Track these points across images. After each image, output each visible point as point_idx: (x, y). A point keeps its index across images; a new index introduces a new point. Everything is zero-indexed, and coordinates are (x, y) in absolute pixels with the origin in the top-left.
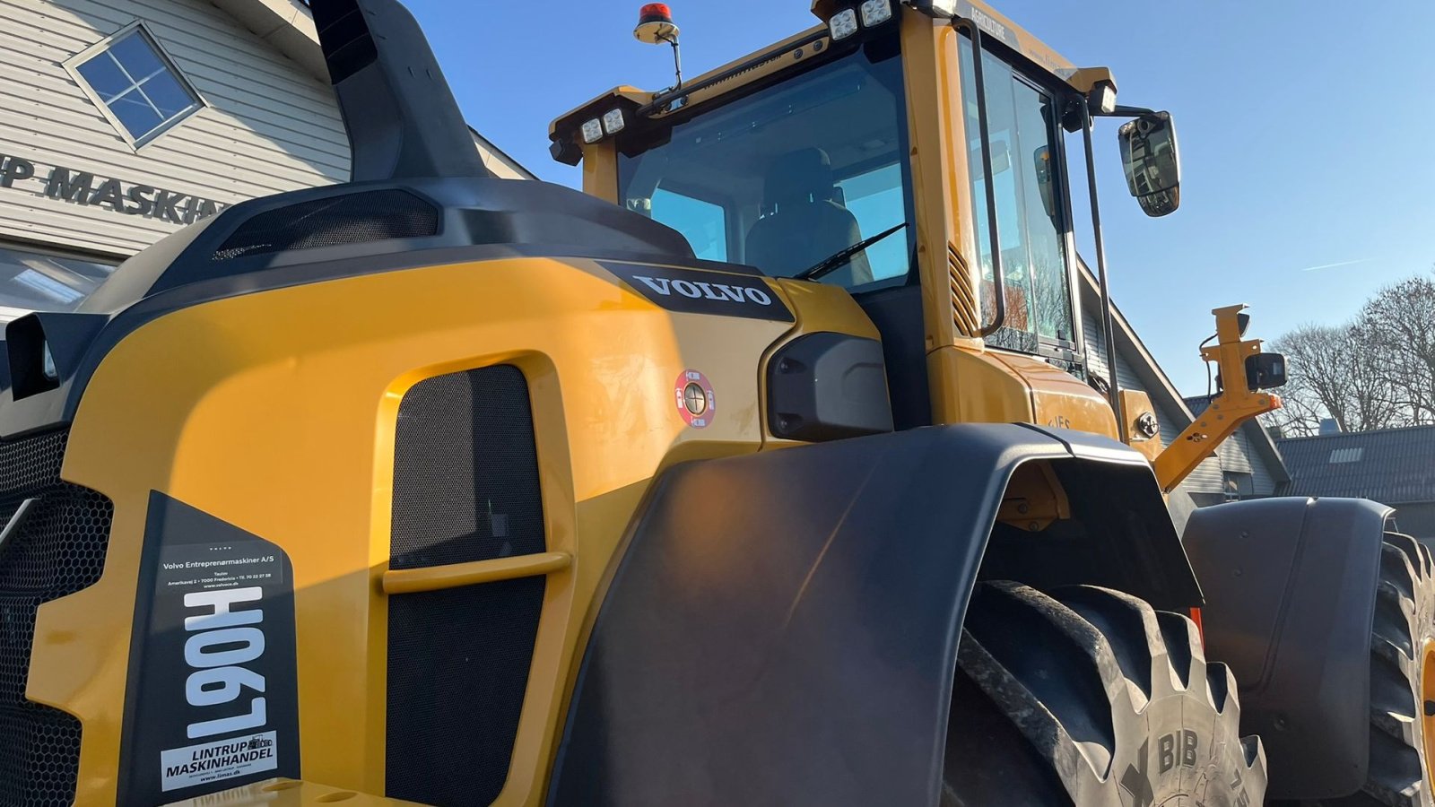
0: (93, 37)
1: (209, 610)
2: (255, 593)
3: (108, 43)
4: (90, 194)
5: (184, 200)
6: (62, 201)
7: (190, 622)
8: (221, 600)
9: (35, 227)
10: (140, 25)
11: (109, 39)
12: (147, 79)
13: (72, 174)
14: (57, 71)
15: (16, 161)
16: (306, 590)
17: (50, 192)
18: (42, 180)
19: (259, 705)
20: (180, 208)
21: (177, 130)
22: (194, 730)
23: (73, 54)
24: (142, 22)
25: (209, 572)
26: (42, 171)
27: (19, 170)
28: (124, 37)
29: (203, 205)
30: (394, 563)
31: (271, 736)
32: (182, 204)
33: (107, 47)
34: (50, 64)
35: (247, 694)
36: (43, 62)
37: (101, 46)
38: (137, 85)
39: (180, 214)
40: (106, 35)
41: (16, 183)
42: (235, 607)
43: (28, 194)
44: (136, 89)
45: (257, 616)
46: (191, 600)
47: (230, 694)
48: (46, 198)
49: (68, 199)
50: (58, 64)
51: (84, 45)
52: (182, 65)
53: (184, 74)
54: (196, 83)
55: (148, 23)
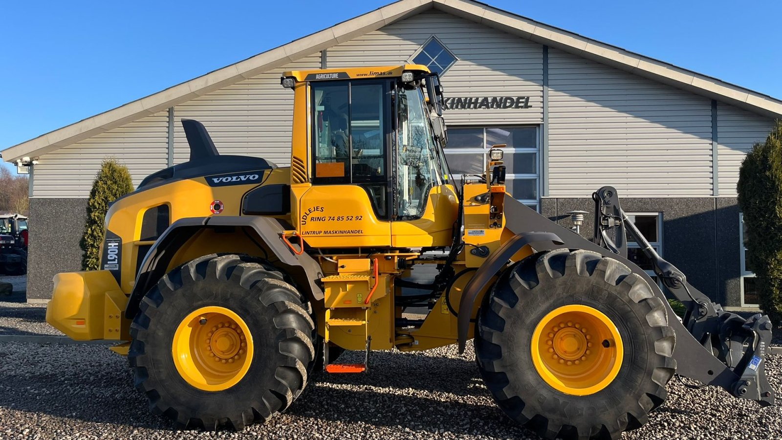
0: (416, 47)
1: (111, 246)
2: (117, 244)
3: (422, 48)
5: (450, 100)
7: (109, 247)
8: (113, 244)
10: (433, 37)
11: (422, 46)
12: (437, 57)
16: (124, 244)
19: (116, 260)
20: (449, 103)
21: (448, 73)
22: (109, 262)
23: (410, 56)
24: (433, 35)
25: (112, 240)
28: (427, 44)
29: (458, 100)
30: (141, 241)
31: (118, 265)
32: (449, 101)
33: (422, 49)
34: (402, 62)
35: (115, 258)
37: (420, 49)
38: (433, 60)
39: (449, 106)
40: (421, 45)
42: (114, 246)
44: (432, 60)
45: (117, 247)
46: (109, 244)
47: (113, 258)
50: (406, 61)
51: (414, 51)
52: (449, 47)
53: (449, 50)
54: (454, 52)
55: (436, 35)
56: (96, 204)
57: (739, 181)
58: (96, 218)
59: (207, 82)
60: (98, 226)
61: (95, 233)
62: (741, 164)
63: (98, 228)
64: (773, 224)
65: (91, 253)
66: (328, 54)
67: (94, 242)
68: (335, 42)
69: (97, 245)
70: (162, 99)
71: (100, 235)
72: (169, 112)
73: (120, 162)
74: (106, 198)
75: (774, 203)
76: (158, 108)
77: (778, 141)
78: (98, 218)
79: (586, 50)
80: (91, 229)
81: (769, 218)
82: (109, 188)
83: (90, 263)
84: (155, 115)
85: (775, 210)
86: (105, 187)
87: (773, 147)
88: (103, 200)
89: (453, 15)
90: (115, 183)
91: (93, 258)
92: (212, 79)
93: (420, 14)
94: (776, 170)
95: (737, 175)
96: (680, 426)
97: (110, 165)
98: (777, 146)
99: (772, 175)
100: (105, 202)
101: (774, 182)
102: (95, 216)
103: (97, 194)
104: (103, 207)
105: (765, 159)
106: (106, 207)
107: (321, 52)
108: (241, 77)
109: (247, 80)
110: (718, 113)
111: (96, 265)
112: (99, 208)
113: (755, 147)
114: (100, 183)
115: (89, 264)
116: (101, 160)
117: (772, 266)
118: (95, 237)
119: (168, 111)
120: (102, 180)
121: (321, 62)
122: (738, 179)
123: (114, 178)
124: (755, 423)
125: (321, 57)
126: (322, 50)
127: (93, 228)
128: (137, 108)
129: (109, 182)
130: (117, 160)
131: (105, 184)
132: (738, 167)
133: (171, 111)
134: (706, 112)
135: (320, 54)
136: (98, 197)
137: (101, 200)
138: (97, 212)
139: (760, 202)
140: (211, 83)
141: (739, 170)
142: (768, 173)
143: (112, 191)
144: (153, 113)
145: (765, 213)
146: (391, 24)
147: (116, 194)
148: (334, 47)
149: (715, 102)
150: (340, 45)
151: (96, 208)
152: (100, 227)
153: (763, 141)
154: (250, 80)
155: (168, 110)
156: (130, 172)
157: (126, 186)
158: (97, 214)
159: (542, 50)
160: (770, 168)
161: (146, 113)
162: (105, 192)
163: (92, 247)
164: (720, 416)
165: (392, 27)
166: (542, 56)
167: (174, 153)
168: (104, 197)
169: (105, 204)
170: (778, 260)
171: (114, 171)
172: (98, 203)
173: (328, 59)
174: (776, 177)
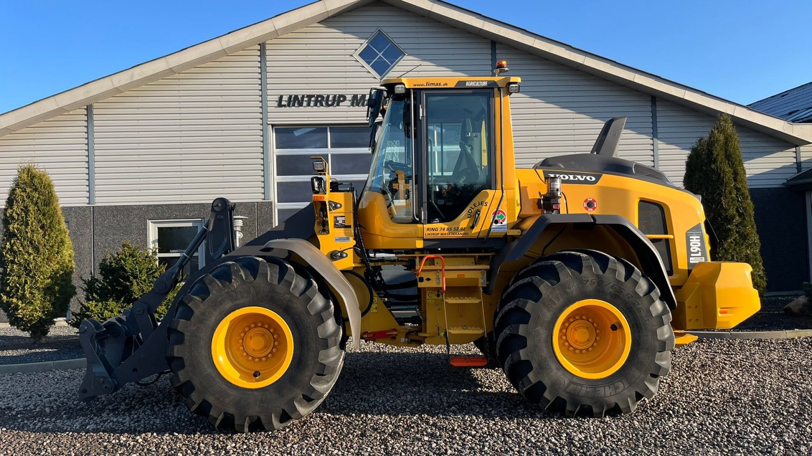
0: (362, 41)
4: (366, 102)
6: (357, 107)
9: (349, 119)
10: (379, 30)
11: (367, 41)
12: (384, 51)
13: (359, 96)
14: (352, 58)
15: (340, 96)
17: (352, 105)
18: (349, 101)
21: (396, 68)
23: (356, 50)
24: (379, 28)
26: (349, 97)
27: (341, 99)
28: (372, 39)
33: (368, 43)
34: (348, 56)
36: (346, 56)
37: (365, 43)
38: (380, 55)
40: (367, 39)
41: (341, 104)
43: (345, 107)
44: (378, 55)
48: (351, 107)
49: (358, 105)
50: (352, 55)
51: (359, 45)
52: (396, 41)
53: (397, 45)
54: (402, 47)
55: (382, 28)
56: (14, 214)
57: (686, 174)
58: (16, 230)
59: (132, 76)
60: (18, 239)
61: (15, 247)
62: (686, 158)
63: (18, 241)
64: (720, 215)
65: (11, 271)
66: (268, 47)
67: (15, 258)
68: (276, 34)
69: (18, 261)
70: (80, 95)
71: (21, 249)
72: (87, 109)
73: (41, 167)
74: (26, 208)
75: (720, 195)
76: (75, 106)
77: (721, 135)
78: (17, 231)
79: (534, 46)
80: (10, 243)
81: (715, 209)
82: (28, 197)
83: (11, 281)
84: (71, 113)
85: (721, 201)
86: (24, 194)
87: (718, 141)
88: (22, 209)
89: (400, 8)
90: (36, 190)
91: (14, 275)
92: (138, 73)
93: (364, 6)
94: (721, 163)
95: (684, 168)
96: (684, 413)
97: (29, 170)
98: (720, 140)
99: (717, 168)
100: (24, 212)
101: (720, 175)
102: (13, 228)
103: (15, 203)
104: (22, 217)
105: (710, 153)
106: (26, 217)
107: (260, 44)
108: (171, 71)
109: (178, 75)
110: (658, 109)
111: (17, 283)
112: (18, 219)
113: (700, 141)
114: (18, 191)
115: (10, 283)
116: (17, 165)
117: (720, 255)
118: (15, 252)
119: (85, 109)
120: (21, 188)
121: (260, 56)
122: (685, 172)
123: (34, 185)
124: (750, 405)
125: (260, 50)
126: (261, 42)
127: (12, 241)
128: (49, 106)
129: (28, 190)
130: (36, 164)
131: (23, 192)
132: (684, 161)
133: (89, 109)
134: (646, 108)
135: (259, 47)
136: (16, 207)
137: (20, 210)
138: (17, 223)
139: (706, 194)
140: (136, 78)
141: (685, 164)
142: (713, 166)
143: (32, 199)
144: (68, 111)
145: (712, 204)
146: (334, 16)
147: (37, 203)
148: (273, 40)
149: (655, 98)
150: (280, 37)
151: (15, 219)
152: (20, 240)
153: (706, 136)
154: (181, 74)
155: (86, 107)
156: (52, 177)
157: (48, 193)
158: (16, 226)
159: (490, 45)
160: (715, 161)
161: (61, 111)
162: (25, 201)
163: (12, 263)
164: (715, 401)
165: (334, 20)
166: (490, 52)
167: (95, 156)
168: (24, 207)
169: (25, 215)
170: (725, 249)
171: (33, 177)
172: (17, 214)
173: (268, 53)
174: (721, 169)
